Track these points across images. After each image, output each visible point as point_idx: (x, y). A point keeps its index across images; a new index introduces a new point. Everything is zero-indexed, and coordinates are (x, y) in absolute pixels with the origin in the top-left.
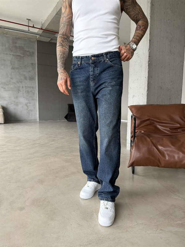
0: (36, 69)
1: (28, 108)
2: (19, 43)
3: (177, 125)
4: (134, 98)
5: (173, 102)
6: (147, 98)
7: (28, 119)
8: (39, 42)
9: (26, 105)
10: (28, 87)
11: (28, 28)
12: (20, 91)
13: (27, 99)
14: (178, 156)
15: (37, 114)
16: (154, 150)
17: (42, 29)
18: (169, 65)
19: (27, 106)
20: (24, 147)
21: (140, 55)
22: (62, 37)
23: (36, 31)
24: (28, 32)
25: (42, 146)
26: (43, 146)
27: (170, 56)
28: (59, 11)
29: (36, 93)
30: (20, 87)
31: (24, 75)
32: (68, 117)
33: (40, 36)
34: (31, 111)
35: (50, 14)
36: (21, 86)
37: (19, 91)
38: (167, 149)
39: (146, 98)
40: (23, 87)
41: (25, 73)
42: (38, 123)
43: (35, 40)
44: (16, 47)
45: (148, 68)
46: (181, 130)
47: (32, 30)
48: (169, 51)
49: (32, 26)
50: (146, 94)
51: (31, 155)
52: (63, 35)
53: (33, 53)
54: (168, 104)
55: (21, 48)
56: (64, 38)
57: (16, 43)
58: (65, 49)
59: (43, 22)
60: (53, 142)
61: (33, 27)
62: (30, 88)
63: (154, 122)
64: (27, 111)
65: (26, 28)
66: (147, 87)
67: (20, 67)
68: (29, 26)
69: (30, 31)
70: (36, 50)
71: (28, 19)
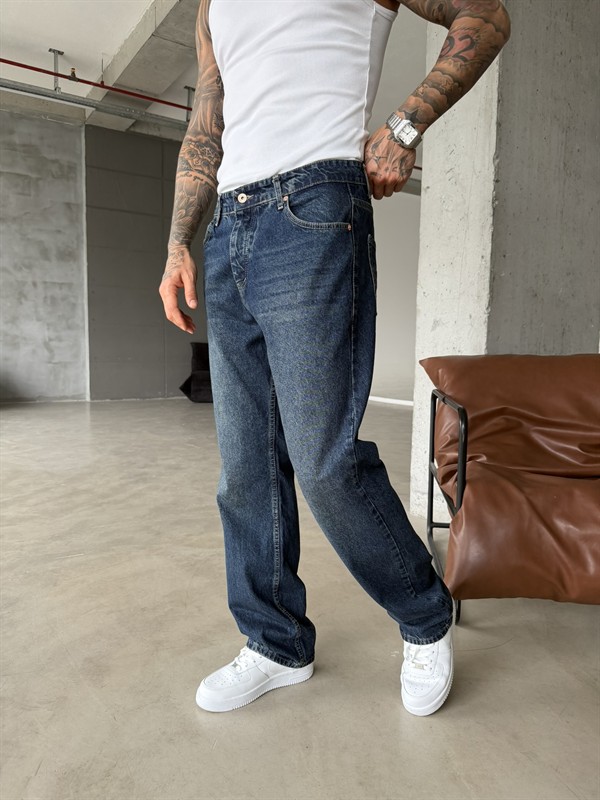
0: (82, 223)
1: (52, 357)
2: (23, 133)
4: (438, 328)
5: (574, 345)
6: (489, 332)
7: (51, 395)
8: (94, 132)
9: (46, 345)
10: (54, 283)
11: (56, 81)
12: (25, 297)
13: (48, 325)
15: (84, 378)
16: (540, 535)
17: (102, 85)
18: (562, 212)
19: (51, 350)
21: (461, 176)
23: (83, 91)
24: (54, 94)
25: (100, 501)
26: (106, 500)
27: (564, 183)
28: (162, 24)
29: (83, 305)
30: (24, 283)
31: (41, 243)
32: (193, 388)
33: (97, 109)
34: (65, 365)
35: (131, 36)
36: (30, 280)
37: (21, 296)
38: (589, 532)
39: (486, 331)
40: (35, 284)
41: (43, 237)
42: (88, 407)
43: (79, 123)
44: (11, 147)
45: (493, 224)
47: (67, 87)
48: (562, 165)
49: (69, 74)
50: (486, 316)
51: (58, 542)
52: (196, 134)
53: (72, 168)
55: (29, 150)
56: (198, 141)
57: (11, 132)
58: (196, 178)
59: (107, 62)
60: (141, 487)
61: (73, 78)
62: (61, 288)
63: (520, 420)
64: (50, 366)
65: (46, 82)
66: (487, 292)
67: (26, 214)
68: (57, 75)
69: (62, 91)
70: (81, 158)
71: (54, 51)
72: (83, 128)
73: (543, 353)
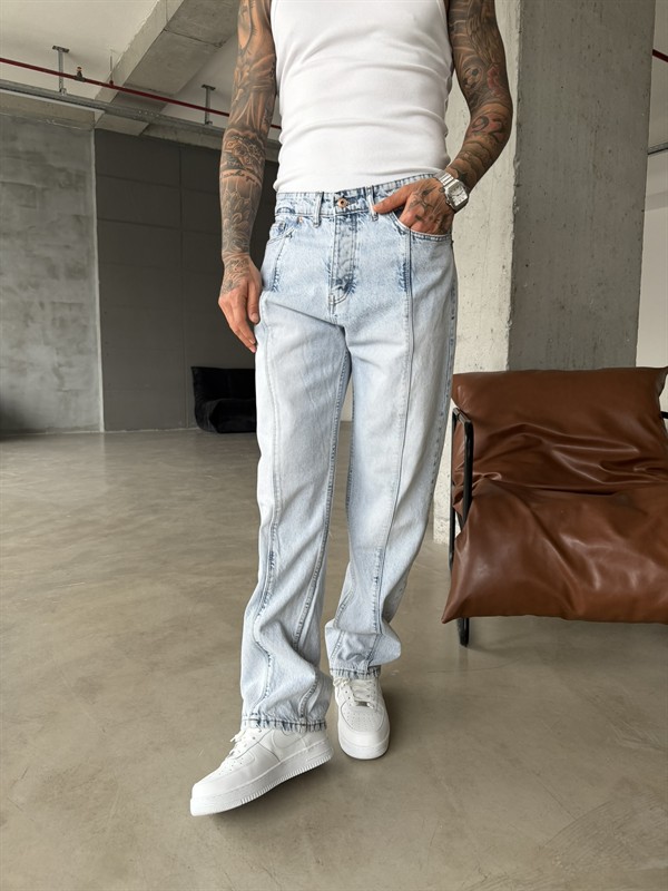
0: (92, 239)
1: (62, 384)
2: (27, 139)
3: (630, 450)
4: (460, 344)
5: (608, 361)
6: (510, 347)
7: (62, 426)
8: (104, 137)
9: (56, 371)
10: (63, 304)
11: (61, 82)
12: (32, 318)
13: (57, 349)
14: (639, 574)
15: (98, 407)
16: (544, 550)
17: (111, 85)
18: (592, 218)
19: (60, 377)
20: (38, 536)
22: (237, 135)
23: (92, 92)
24: (60, 96)
25: (107, 532)
26: (113, 531)
27: (594, 187)
28: (174, 17)
29: (95, 326)
30: (30, 304)
31: (48, 259)
33: (107, 111)
34: (76, 393)
35: (142, 31)
36: (36, 300)
37: (28, 318)
38: (596, 546)
39: (507, 345)
40: (42, 305)
41: (51, 253)
42: (102, 438)
43: (88, 127)
44: (14, 154)
45: (514, 231)
46: (644, 469)
47: (73, 88)
48: (591, 167)
49: (75, 74)
50: (507, 330)
51: (60, 571)
52: (244, 128)
53: (81, 177)
54: (588, 367)
55: (34, 158)
56: (245, 137)
57: (14, 138)
58: (248, 178)
59: (117, 59)
60: (152, 518)
61: (79, 77)
62: (70, 309)
63: (540, 437)
64: (60, 394)
65: (51, 83)
66: (509, 304)
67: (31, 227)
68: (61, 74)
69: (68, 92)
70: (90, 166)
71: (58, 48)
72: (93, 133)
73: (571, 368)
